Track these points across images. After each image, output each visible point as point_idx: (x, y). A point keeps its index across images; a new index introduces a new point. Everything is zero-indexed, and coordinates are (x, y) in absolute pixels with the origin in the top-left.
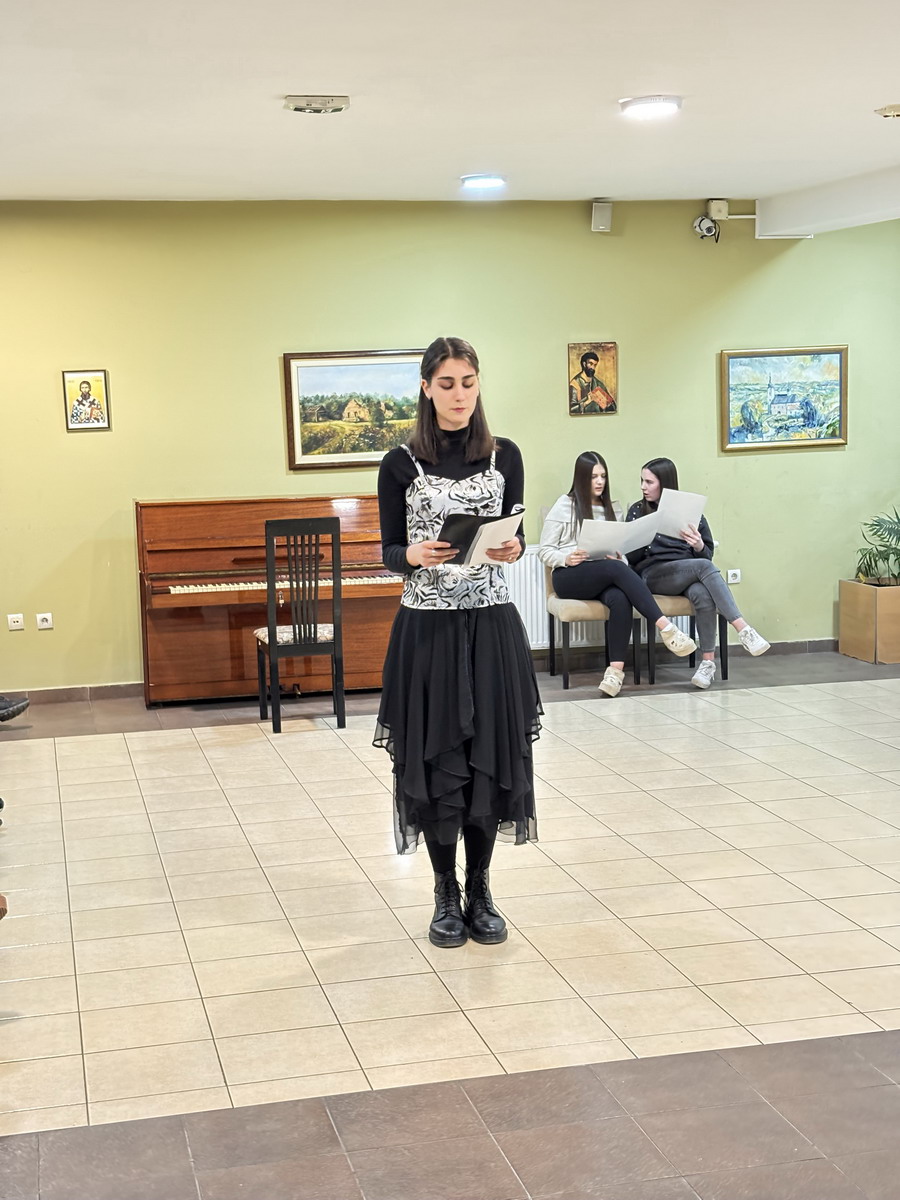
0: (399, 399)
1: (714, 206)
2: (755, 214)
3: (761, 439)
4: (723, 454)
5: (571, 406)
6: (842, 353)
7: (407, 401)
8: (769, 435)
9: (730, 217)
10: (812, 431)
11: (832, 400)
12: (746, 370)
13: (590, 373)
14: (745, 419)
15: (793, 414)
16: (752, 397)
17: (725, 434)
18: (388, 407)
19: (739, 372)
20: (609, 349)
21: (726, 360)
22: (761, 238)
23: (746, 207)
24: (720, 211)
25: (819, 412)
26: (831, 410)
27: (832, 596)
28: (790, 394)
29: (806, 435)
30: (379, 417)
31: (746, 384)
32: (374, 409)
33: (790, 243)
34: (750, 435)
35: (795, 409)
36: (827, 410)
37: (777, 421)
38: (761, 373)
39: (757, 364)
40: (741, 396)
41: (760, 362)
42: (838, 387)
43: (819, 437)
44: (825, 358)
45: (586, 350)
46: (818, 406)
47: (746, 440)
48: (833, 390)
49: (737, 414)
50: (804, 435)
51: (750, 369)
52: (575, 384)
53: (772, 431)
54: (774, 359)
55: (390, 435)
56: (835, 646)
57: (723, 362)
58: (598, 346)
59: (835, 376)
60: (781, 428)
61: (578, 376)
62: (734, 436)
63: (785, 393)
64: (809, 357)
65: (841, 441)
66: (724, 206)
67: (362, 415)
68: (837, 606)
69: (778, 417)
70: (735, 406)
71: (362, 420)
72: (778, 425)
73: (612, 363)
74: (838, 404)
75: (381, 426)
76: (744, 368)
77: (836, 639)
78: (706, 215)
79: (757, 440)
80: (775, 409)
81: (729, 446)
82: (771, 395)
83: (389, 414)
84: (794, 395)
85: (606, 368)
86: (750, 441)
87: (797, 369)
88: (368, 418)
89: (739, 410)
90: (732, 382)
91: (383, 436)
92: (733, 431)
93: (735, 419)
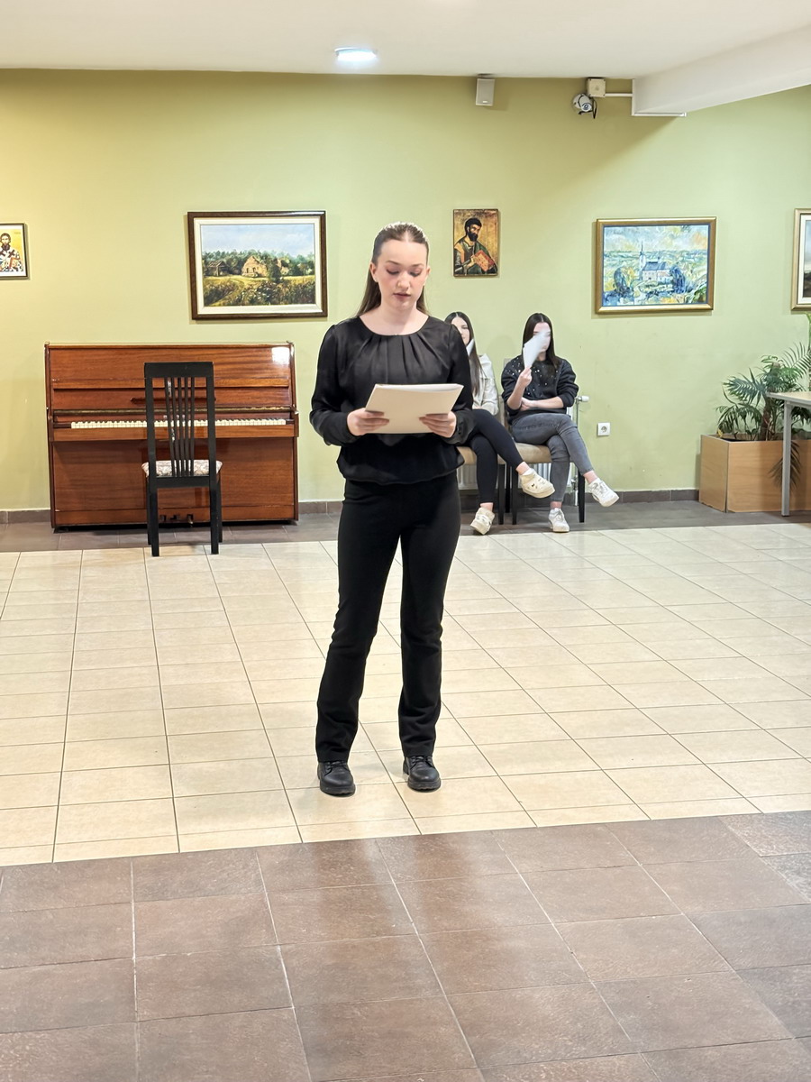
0: (295, 257)
1: (592, 84)
2: (631, 92)
3: (632, 303)
4: (597, 316)
5: (455, 267)
6: (711, 224)
7: (302, 259)
8: (639, 300)
9: (607, 95)
11: (700, 268)
12: (619, 239)
13: (473, 237)
14: (617, 284)
15: (663, 280)
16: (624, 263)
17: (599, 298)
18: (284, 264)
19: (612, 239)
20: (491, 216)
21: (601, 228)
22: (637, 115)
23: (623, 86)
24: (597, 89)
26: (699, 277)
27: (694, 449)
28: (660, 261)
29: (674, 301)
30: (276, 273)
31: (619, 252)
32: (271, 265)
33: (665, 120)
34: (622, 299)
35: (665, 276)
36: (696, 277)
37: (648, 286)
38: (634, 241)
39: (630, 233)
40: (614, 262)
41: (633, 231)
42: (706, 256)
43: (687, 303)
44: (694, 228)
45: (469, 216)
46: (687, 273)
47: (618, 304)
48: (701, 259)
49: (610, 279)
50: (673, 300)
51: (623, 237)
52: (460, 247)
53: (643, 296)
54: (646, 228)
55: (286, 290)
56: (695, 495)
57: (599, 230)
58: (481, 212)
59: (703, 246)
60: (651, 293)
61: (462, 240)
62: (607, 300)
63: (656, 260)
64: (679, 227)
65: (707, 306)
66: (601, 85)
67: (260, 271)
68: (699, 458)
69: (649, 282)
70: (608, 272)
71: (260, 276)
72: (649, 290)
73: (493, 228)
74: (706, 272)
75: (278, 282)
76: (617, 236)
77: (698, 488)
78: (585, 92)
79: (629, 303)
80: (646, 275)
81: (602, 309)
82: (643, 263)
83: (285, 270)
84: (664, 263)
85: (488, 234)
86: (623, 304)
87: (668, 239)
88: (265, 274)
89: (613, 275)
90: (606, 250)
91: (279, 290)
92: (606, 295)
93: (608, 284)
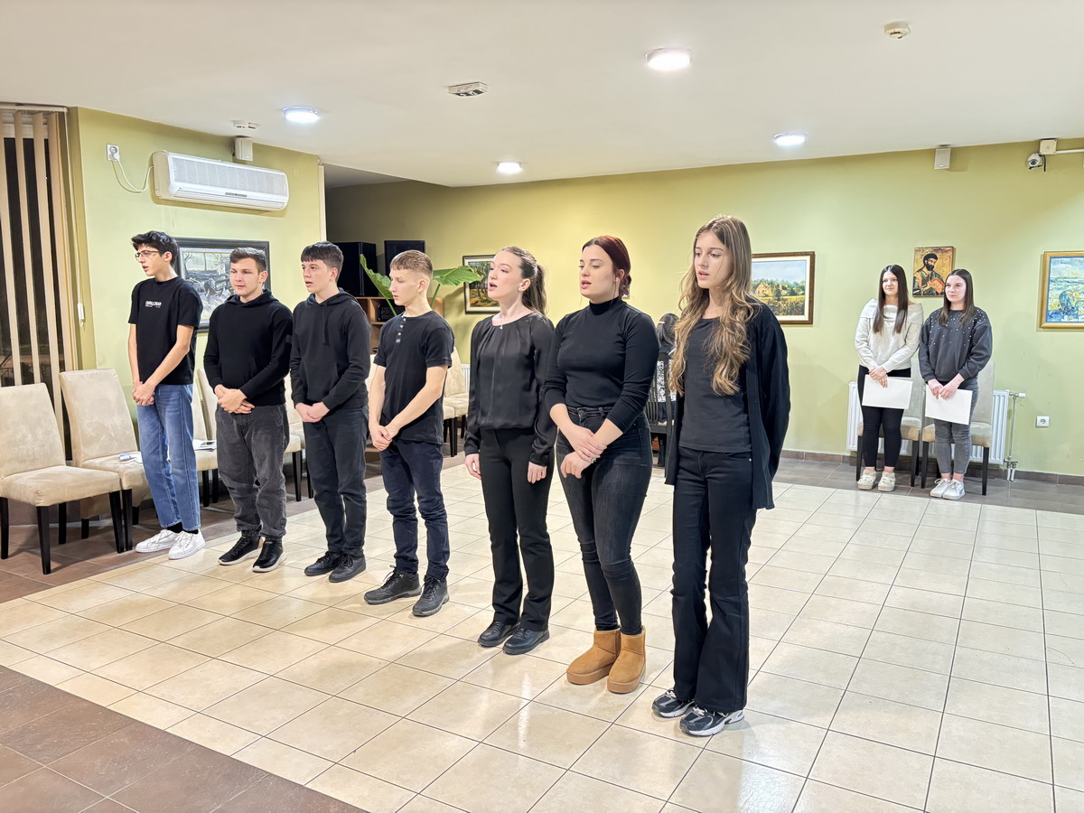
0: (792, 283)
1: (1043, 144)
3: (1076, 320)
4: (1041, 330)
5: (914, 290)
7: (796, 284)
9: (1058, 152)
12: (1066, 267)
13: (930, 268)
14: (1062, 304)
16: (1070, 288)
17: (1044, 314)
18: (784, 288)
19: (1059, 269)
20: (947, 251)
21: (1049, 259)
23: (1078, 143)
30: (778, 294)
31: (1066, 278)
32: (775, 289)
34: (1066, 316)
38: (1080, 270)
39: (1077, 262)
40: (1060, 287)
41: (1080, 261)
47: (1062, 320)
49: (1055, 300)
51: (1070, 266)
52: (919, 276)
55: (783, 306)
57: (1047, 261)
61: (921, 270)
62: (1051, 317)
66: (1053, 144)
67: (767, 293)
70: (1054, 294)
71: (767, 296)
73: (948, 261)
75: (779, 300)
76: (1064, 265)
79: (1073, 321)
81: (1045, 325)
83: (784, 292)
86: (1066, 320)
88: (771, 294)
89: (1058, 297)
90: (1053, 277)
91: (780, 306)
92: (1050, 313)
93: (1054, 304)
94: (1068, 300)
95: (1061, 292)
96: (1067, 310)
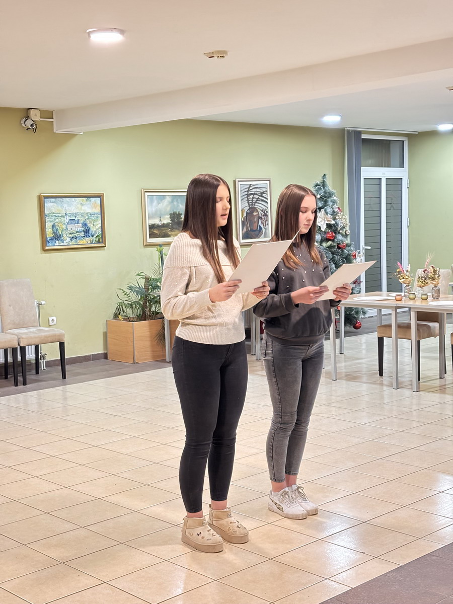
1: (32, 112)
2: (53, 119)
3: (63, 244)
4: (43, 252)
6: (101, 197)
8: (67, 241)
9: (42, 119)
10: (88, 239)
11: (98, 223)
12: (53, 205)
14: (54, 233)
15: (78, 230)
16: (57, 220)
17: (44, 241)
19: (49, 206)
21: (43, 199)
22: (57, 132)
23: (48, 114)
24: (36, 115)
25: (91, 229)
26: (97, 228)
27: (102, 329)
28: (76, 219)
29: (86, 241)
31: (54, 213)
33: (72, 136)
34: (57, 241)
35: (79, 227)
36: (95, 228)
37: (70, 234)
38: (61, 207)
40: (51, 220)
41: (60, 201)
42: (100, 216)
43: (92, 243)
44: (93, 199)
46: (91, 226)
47: (55, 245)
48: (97, 217)
49: (50, 230)
50: (84, 241)
51: (55, 204)
53: (69, 239)
54: (67, 199)
56: (105, 356)
57: (41, 200)
59: (98, 210)
60: (73, 237)
62: (49, 242)
63: (74, 218)
64: (85, 199)
65: (103, 245)
66: (38, 113)
68: (105, 334)
69: (71, 231)
70: (49, 225)
72: (71, 236)
74: (100, 225)
77: (106, 352)
78: (28, 117)
79: (61, 244)
80: (69, 227)
81: (47, 248)
82: (67, 220)
84: (79, 220)
86: (57, 244)
87: (79, 205)
89: (51, 227)
90: (47, 212)
92: (48, 239)
93: (49, 233)
94: (57, 229)
95: (52, 224)
96: (57, 237)
